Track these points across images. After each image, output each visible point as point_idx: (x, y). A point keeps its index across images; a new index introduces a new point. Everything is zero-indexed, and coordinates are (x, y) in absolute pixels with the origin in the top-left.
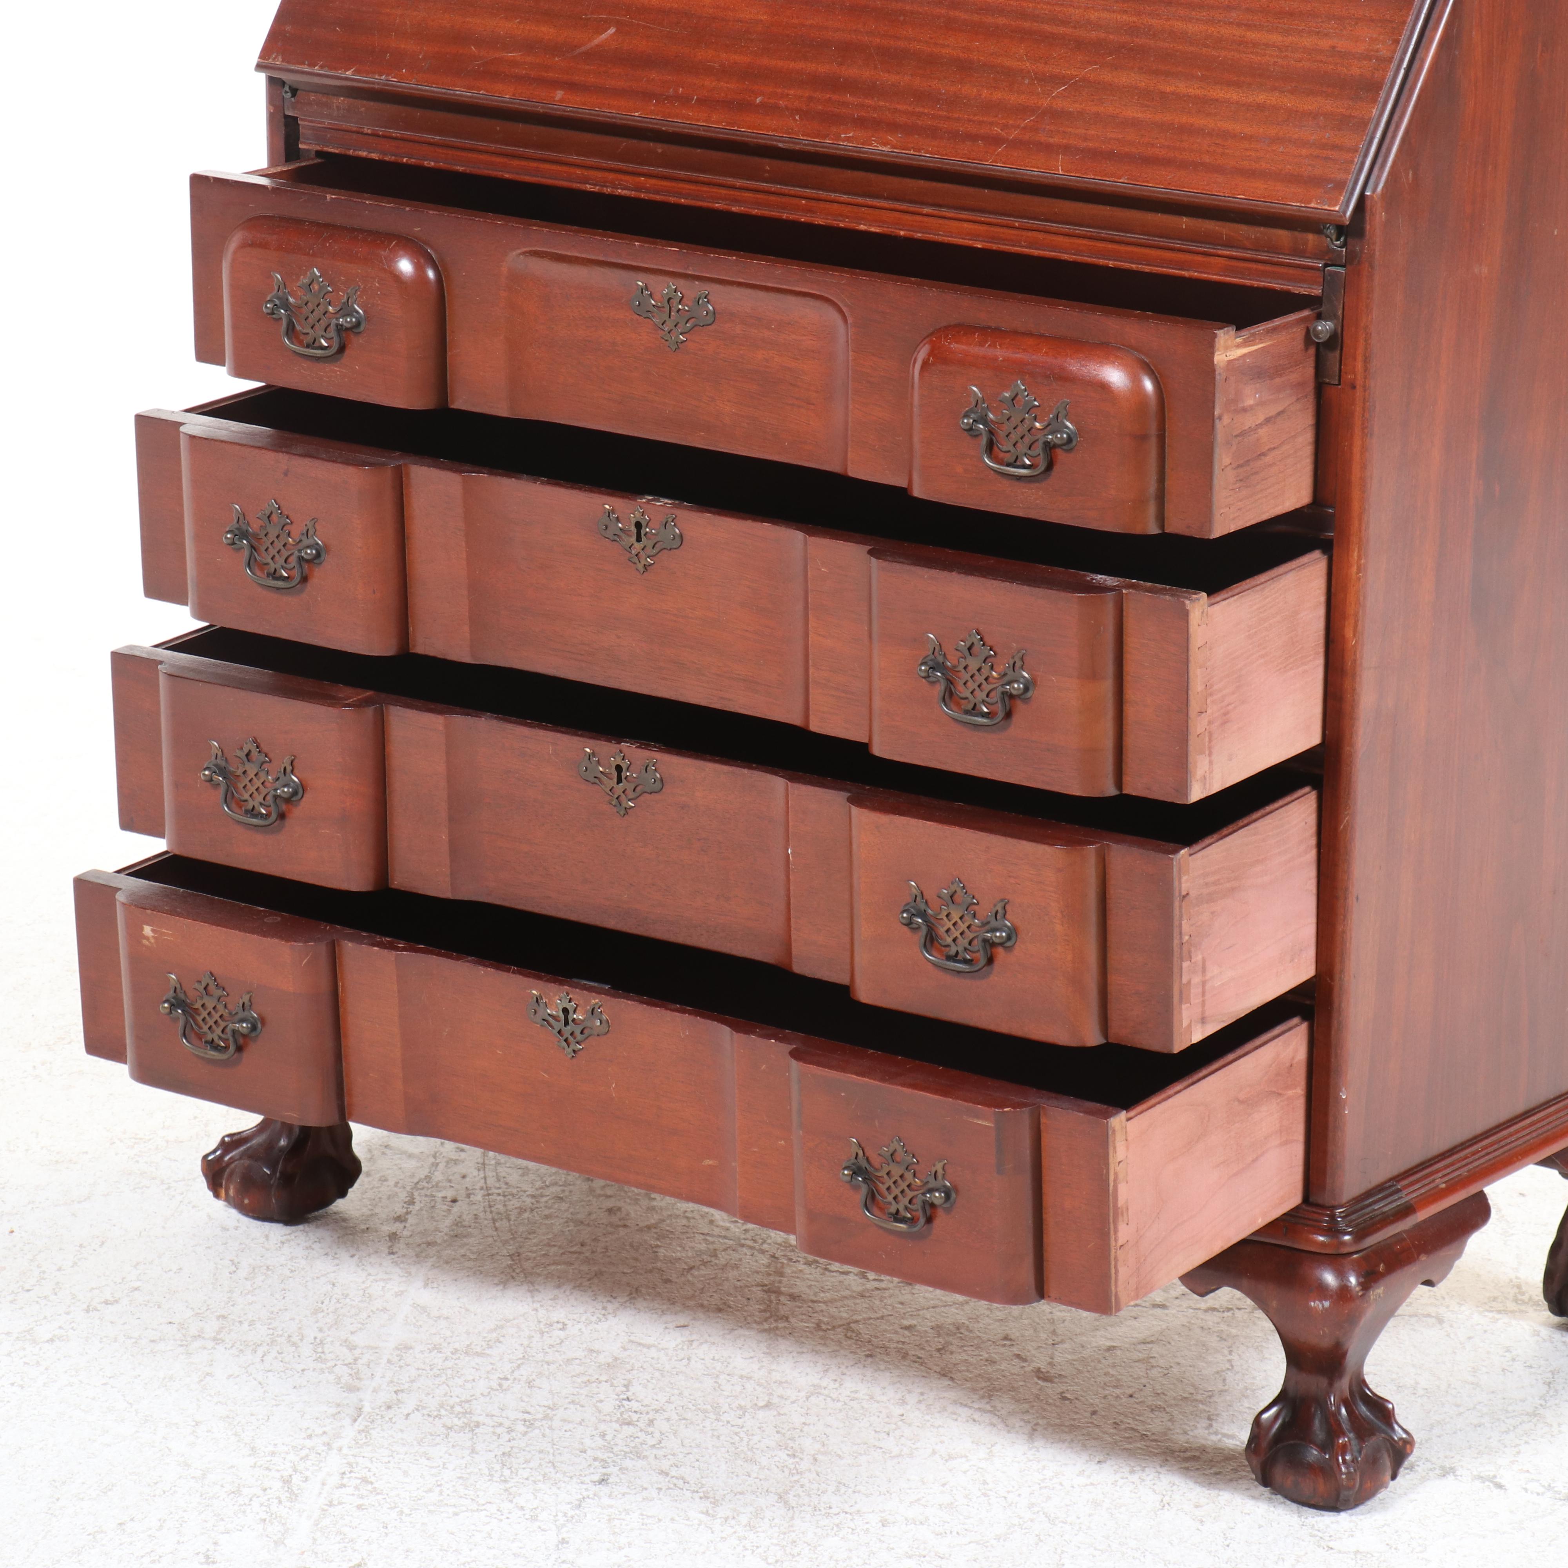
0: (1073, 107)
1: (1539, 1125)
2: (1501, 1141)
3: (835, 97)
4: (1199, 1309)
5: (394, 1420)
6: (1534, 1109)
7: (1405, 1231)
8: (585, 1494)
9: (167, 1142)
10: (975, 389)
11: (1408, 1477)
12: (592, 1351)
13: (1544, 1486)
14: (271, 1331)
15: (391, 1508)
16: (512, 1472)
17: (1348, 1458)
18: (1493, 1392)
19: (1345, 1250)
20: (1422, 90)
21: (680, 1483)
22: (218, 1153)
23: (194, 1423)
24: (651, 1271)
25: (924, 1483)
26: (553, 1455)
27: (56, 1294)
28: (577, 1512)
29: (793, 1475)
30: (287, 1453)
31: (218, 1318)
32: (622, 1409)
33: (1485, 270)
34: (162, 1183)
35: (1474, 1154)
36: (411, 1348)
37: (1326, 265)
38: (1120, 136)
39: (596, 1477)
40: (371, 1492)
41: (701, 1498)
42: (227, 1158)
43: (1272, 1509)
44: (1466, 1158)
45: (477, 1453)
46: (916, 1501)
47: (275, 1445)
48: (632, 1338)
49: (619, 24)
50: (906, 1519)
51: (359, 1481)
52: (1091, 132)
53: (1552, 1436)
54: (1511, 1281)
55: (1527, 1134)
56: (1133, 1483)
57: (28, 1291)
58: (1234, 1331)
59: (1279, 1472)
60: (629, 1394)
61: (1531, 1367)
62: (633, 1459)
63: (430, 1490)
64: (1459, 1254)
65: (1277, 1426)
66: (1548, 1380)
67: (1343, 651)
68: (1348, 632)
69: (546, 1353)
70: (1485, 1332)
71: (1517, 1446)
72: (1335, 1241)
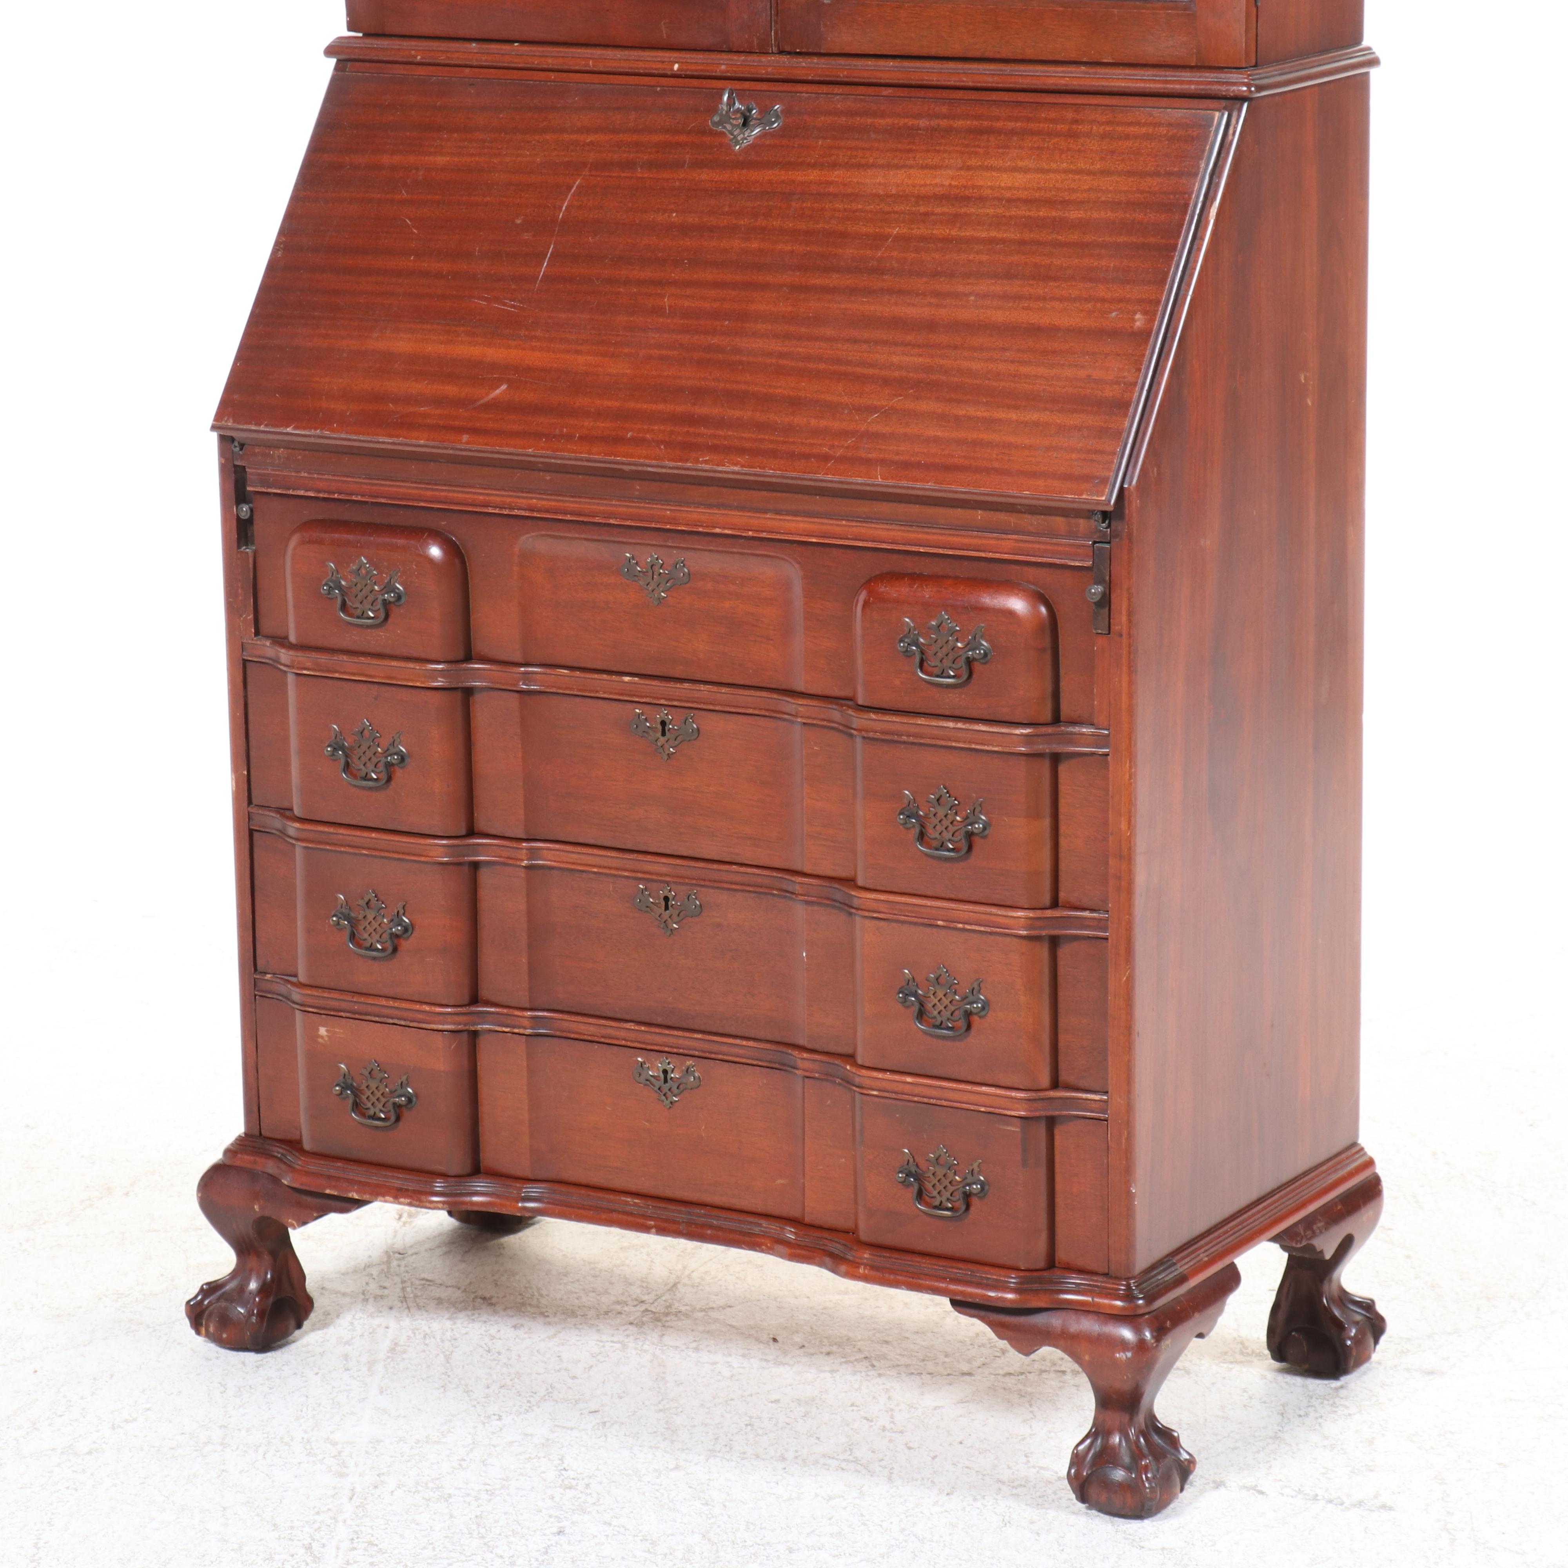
0: (886, 430)
1: (1268, 1209)
2: (1243, 1223)
3: (692, 430)
4: (998, 1375)
5: (382, 1497)
6: (1263, 1197)
7: (1182, 1295)
8: (549, 1543)
9: (144, 1295)
10: (907, 620)
11: (1189, 1490)
12: (526, 1435)
13: (1295, 1491)
14: (266, 1435)
15: (397, 1563)
16: (486, 1530)
17: (1149, 1475)
18: (1241, 1423)
19: (1141, 1312)
20: (1160, 406)
21: (622, 1530)
22: (199, 1298)
23: (222, 1509)
24: (559, 1371)
25: (814, 1519)
26: (516, 1515)
27: (84, 1417)
28: (545, 1557)
29: (710, 1519)
30: (303, 1527)
31: (221, 1427)
32: (562, 1477)
33: (1208, 542)
34: (148, 1326)
36: (381, 1441)
37: (1095, 542)
38: (925, 451)
39: (555, 1530)
40: (378, 1552)
41: (641, 1540)
42: (206, 1302)
43: (1090, 1521)
44: (1219, 1237)
45: (455, 1518)
46: (811, 1532)
47: (292, 1521)
48: (556, 1422)
49: (509, 381)
50: (807, 1546)
51: (366, 1544)
52: (902, 448)
53: (1293, 1453)
54: (1235, 1339)
55: (1262, 1217)
56: (978, 1508)
57: (61, 1416)
58: (1029, 1389)
59: (1093, 1492)
60: (565, 1465)
61: (1265, 1402)
62: (580, 1515)
63: (425, 1548)
64: (1220, 1311)
65: (1090, 1455)
66: (1280, 1411)
67: (1120, 841)
68: (1124, 826)
69: (491, 1438)
70: (1224, 1378)
71: (1268, 1462)
72: (1132, 1305)
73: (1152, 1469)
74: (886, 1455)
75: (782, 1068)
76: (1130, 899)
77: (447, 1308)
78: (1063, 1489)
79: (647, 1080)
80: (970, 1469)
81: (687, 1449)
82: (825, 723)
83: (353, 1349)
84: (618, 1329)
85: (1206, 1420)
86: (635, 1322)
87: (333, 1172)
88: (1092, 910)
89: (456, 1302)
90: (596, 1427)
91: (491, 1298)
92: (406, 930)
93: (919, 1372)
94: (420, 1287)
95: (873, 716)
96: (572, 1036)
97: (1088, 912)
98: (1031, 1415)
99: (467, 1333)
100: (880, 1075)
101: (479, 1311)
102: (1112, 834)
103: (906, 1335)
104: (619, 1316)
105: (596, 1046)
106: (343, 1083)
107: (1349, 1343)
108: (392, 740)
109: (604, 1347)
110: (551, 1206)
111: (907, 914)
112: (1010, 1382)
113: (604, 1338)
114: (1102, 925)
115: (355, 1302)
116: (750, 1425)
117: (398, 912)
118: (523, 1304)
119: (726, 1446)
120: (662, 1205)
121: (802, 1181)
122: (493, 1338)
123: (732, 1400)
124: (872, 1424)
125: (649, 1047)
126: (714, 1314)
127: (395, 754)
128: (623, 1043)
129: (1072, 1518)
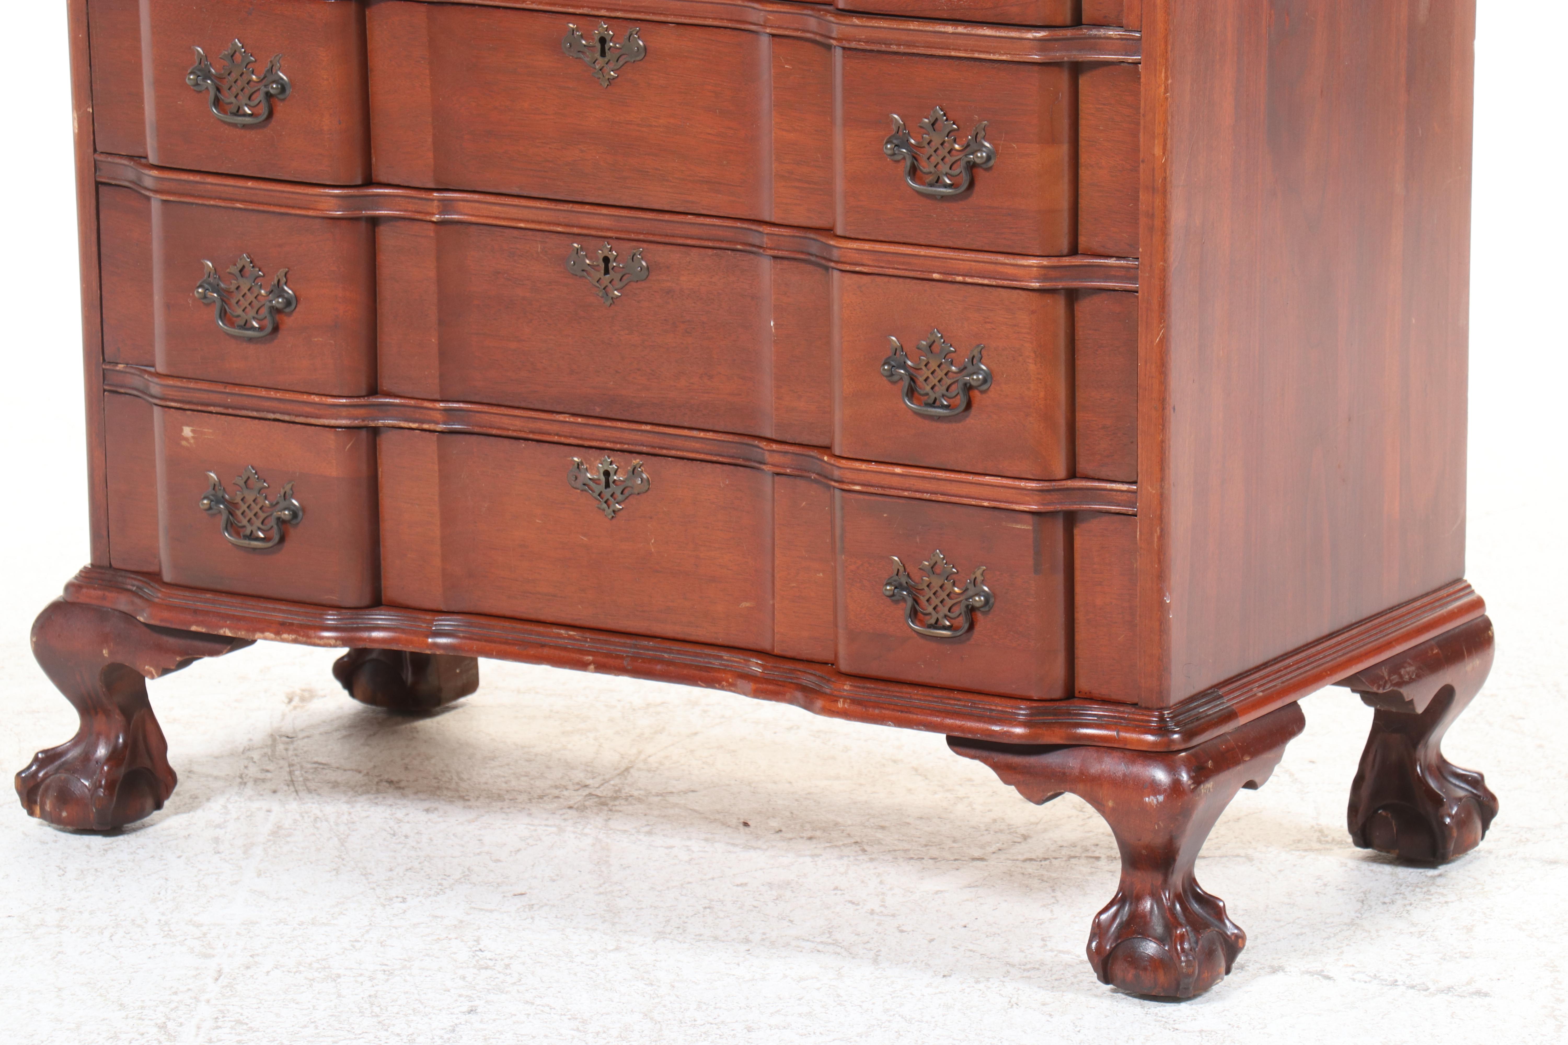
1: (1343, 645)
2: (1310, 657)
4: (1017, 860)
5: (255, 977)
7: (1230, 734)
8: (457, 1022)
11: (1239, 975)
12: (436, 917)
13: (1370, 976)
14: (114, 918)
16: (381, 1009)
17: (1186, 946)
18: (1310, 910)
19: (1176, 748)
21: (547, 1009)
22: (34, 768)
23: (56, 990)
24: (479, 854)
25: (780, 999)
26: (419, 995)
28: (453, 1035)
29: (654, 998)
30: (156, 1007)
31: (57, 910)
32: (477, 958)
35: (1286, 668)
36: (257, 923)
39: (465, 1009)
40: (248, 1031)
41: (569, 1019)
42: (41, 774)
43: (1115, 1003)
44: (1279, 671)
45: (344, 997)
46: (776, 1012)
47: (143, 1001)
48: (473, 905)
50: (770, 1026)
51: (234, 1024)
53: (1372, 940)
55: (1334, 653)
56: (980, 990)
59: (1119, 969)
60: (481, 947)
61: (1343, 889)
62: (497, 994)
63: (305, 1026)
64: (1277, 760)
65: (1116, 925)
66: (1361, 899)
67: (1153, 169)
68: (1158, 151)
69: (392, 920)
70: (1295, 865)
71: (1339, 948)
72: (1165, 739)
73: (1189, 939)
74: (872, 938)
75: (747, 463)
76: (1165, 241)
77: (345, 793)
78: (1085, 972)
79: (584, 484)
80: (974, 952)
81: (631, 931)
82: (799, 34)
83: (226, 833)
84: (554, 813)
85: (1267, 906)
86: (576, 806)
87: (200, 605)
88: (1119, 258)
89: (356, 786)
90: (522, 910)
91: (399, 782)
92: (288, 303)
93: (920, 856)
94: (311, 771)
95: (856, 21)
96: (494, 432)
97: (1114, 259)
98: (1053, 900)
99: (367, 817)
100: (864, 466)
101: (384, 795)
102: (1143, 161)
103: (908, 820)
104: (556, 800)
105: (523, 444)
106: (213, 495)
107: (1448, 820)
108: (269, 65)
109: (535, 830)
110: (468, 641)
111: (896, 266)
112: (1030, 868)
113: (536, 822)
114: (1131, 275)
115: (231, 785)
116: (709, 908)
117: (279, 281)
118: (438, 788)
119: (679, 928)
120: (602, 637)
121: (771, 602)
122: (399, 821)
123: (689, 883)
124: (858, 907)
125: (587, 443)
126: (672, 799)
127: (274, 82)
128: (556, 439)
129: (1094, 1001)
